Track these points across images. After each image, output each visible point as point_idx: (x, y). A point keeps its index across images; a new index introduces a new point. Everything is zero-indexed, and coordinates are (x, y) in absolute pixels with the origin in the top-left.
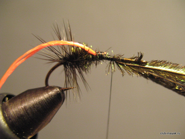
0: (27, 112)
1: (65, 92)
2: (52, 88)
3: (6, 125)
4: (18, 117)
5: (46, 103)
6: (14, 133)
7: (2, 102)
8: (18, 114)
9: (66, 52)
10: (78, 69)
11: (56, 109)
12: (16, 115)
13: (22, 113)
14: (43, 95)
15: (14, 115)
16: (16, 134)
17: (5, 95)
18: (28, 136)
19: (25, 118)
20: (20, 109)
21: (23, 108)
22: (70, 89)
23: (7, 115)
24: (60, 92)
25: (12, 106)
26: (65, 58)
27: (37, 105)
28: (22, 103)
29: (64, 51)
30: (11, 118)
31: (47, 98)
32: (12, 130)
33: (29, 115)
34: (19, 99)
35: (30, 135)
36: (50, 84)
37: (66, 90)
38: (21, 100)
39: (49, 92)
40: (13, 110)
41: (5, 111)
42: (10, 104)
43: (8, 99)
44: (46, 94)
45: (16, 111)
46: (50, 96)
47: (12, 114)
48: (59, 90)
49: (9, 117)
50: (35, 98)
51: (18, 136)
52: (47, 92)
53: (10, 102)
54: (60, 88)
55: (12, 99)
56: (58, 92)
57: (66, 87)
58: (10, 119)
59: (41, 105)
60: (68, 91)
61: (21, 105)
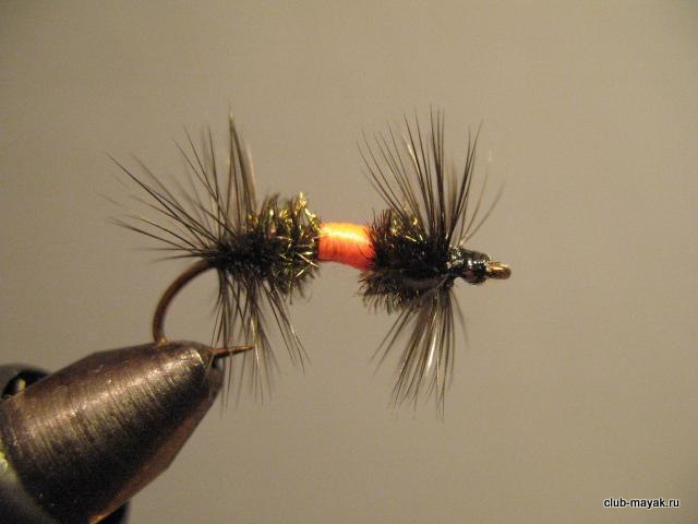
0: (86, 432)
1: (221, 362)
2: (175, 349)
3: (12, 477)
4: (55, 446)
5: (152, 400)
6: (39, 502)
8: (56, 437)
11: (188, 422)
12: (46, 439)
13: (73, 433)
14: (144, 373)
15: (40, 438)
16: (47, 508)
17: (16, 373)
19: (78, 449)
20: (64, 421)
21: (73, 417)
23: (18, 439)
24: (202, 361)
25: (37, 407)
27: (121, 408)
28: (69, 398)
30: (31, 449)
31: (158, 383)
33: (92, 440)
34: (61, 384)
36: (171, 333)
37: (224, 355)
38: (66, 389)
39: (165, 361)
40: (40, 425)
41: (13, 426)
43: (26, 386)
44: (152, 369)
45: (49, 427)
46: (166, 377)
47: (34, 435)
48: (198, 355)
49: (24, 447)
50: (117, 382)
51: (53, 513)
52: (159, 362)
53: (27, 395)
54: (202, 349)
55: (38, 383)
56: (196, 361)
57: (225, 347)
58: (27, 454)
59: (135, 406)
60: (228, 359)
61: (67, 405)
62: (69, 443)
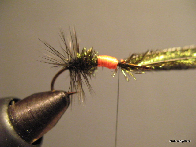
0: (32, 115)
1: (70, 96)
2: (57, 92)
3: (12, 128)
4: (23, 119)
5: (51, 107)
6: (19, 135)
7: (8, 105)
8: (24, 117)
9: (71, 57)
10: (83, 74)
11: (61, 113)
12: (21, 118)
13: (28, 116)
14: (49, 99)
15: (19, 117)
16: (22, 137)
17: (12, 99)
18: (33, 139)
19: (30, 120)
21: (29, 111)
22: (75, 93)
23: (13, 117)
24: (65, 96)
25: (18, 109)
26: (70, 63)
27: (42, 109)
28: (27, 106)
29: (69, 56)
30: (17, 120)
31: (53, 102)
32: (17, 133)
33: (34, 118)
34: (25, 102)
35: (35, 138)
36: (56, 88)
38: (27, 103)
39: (55, 96)
40: (19, 113)
41: (12, 114)
42: (16, 107)
43: (15, 103)
44: (51, 98)
45: (22, 114)
46: (55, 100)
47: (17, 116)
48: (64, 94)
49: (15, 120)
50: (41, 102)
51: (23, 138)
52: (53, 96)
53: (16, 105)
54: (65, 92)
55: (18, 102)
56: (63, 96)
57: (72, 92)
58: (16, 122)
59: (46, 108)
60: (73, 95)
61: (27, 108)
62: (27, 119)
